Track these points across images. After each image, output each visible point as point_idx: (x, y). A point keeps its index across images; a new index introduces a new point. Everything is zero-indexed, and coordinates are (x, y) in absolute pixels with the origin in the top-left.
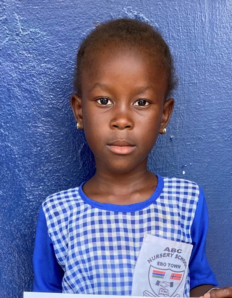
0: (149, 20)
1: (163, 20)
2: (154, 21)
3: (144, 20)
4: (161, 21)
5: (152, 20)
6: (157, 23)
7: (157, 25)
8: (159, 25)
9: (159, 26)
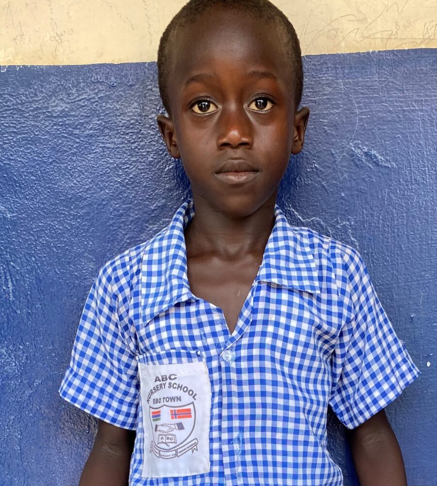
0: (384, 158)
1: (403, 159)
2: (391, 160)
3: (376, 158)
4: (400, 159)
5: (388, 158)
6: (395, 163)
7: (394, 165)
8: (397, 165)
9: (397, 167)
